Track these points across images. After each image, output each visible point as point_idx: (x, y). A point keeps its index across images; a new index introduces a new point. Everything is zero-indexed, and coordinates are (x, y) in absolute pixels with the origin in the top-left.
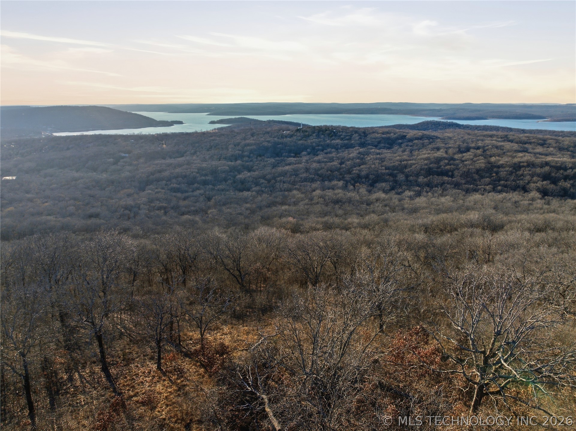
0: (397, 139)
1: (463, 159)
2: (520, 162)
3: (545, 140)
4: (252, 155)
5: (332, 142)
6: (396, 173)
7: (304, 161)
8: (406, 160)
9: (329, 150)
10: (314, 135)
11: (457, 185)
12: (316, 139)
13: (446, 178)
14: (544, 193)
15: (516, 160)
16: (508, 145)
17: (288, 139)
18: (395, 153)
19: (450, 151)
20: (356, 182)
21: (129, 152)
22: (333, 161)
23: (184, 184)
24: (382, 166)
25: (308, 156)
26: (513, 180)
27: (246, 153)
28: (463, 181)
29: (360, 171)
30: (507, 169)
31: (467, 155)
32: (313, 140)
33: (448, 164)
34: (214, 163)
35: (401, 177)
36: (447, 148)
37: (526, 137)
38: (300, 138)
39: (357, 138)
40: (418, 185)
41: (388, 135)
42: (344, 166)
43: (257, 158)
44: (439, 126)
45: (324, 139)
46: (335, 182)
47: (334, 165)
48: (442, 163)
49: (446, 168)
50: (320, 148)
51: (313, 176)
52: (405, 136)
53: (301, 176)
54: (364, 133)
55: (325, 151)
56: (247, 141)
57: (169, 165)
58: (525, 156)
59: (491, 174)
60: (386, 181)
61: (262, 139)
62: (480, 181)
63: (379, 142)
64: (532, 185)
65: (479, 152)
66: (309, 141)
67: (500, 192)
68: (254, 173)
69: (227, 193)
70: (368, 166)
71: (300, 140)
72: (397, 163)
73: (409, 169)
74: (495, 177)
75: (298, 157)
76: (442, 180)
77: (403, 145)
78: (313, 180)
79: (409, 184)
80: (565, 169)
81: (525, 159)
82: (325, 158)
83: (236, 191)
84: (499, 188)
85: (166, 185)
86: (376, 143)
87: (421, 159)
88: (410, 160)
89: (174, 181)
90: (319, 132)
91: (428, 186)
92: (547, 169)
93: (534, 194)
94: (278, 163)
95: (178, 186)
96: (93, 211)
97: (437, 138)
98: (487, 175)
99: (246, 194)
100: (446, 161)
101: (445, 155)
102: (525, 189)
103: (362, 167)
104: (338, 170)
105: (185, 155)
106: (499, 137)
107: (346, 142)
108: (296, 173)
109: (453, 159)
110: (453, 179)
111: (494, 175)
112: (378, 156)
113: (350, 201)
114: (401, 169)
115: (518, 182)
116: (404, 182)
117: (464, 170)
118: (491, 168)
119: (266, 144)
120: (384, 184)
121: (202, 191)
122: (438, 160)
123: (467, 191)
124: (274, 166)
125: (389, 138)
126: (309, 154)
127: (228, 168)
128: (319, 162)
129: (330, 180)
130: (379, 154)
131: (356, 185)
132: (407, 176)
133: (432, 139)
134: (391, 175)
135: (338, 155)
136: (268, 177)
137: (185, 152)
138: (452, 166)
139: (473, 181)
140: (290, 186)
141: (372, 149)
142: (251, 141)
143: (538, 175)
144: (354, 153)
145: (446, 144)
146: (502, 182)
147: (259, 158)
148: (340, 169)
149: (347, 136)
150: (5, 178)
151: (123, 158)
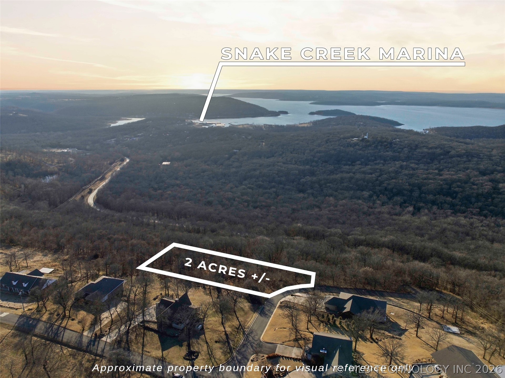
0: (441, 154)
1: (476, 183)
4: (319, 161)
5: (385, 153)
6: (415, 190)
7: (354, 170)
8: (429, 179)
9: (378, 161)
10: (373, 146)
11: (452, 206)
12: (373, 150)
13: (449, 199)
17: (352, 148)
18: (428, 170)
20: (381, 194)
22: (374, 173)
23: (266, 182)
24: (407, 182)
27: (316, 159)
28: (460, 203)
29: (389, 184)
31: (484, 179)
32: (369, 151)
33: (458, 187)
34: (291, 166)
35: (416, 194)
36: (474, 169)
38: (361, 148)
39: (407, 151)
40: (425, 202)
42: (380, 178)
43: (322, 164)
45: (379, 151)
46: (364, 193)
47: (373, 177)
48: (455, 185)
49: (455, 189)
50: (373, 158)
51: (352, 185)
52: (449, 152)
53: (344, 184)
54: (416, 146)
55: (375, 162)
56: (320, 149)
57: (261, 165)
59: (488, 199)
60: (403, 195)
61: (331, 147)
62: (473, 204)
63: (424, 157)
66: (366, 152)
67: (482, 216)
68: (314, 178)
69: (291, 192)
70: (397, 181)
71: (360, 150)
72: (420, 181)
73: (426, 187)
74: (488, 202)
75: (353, 166)
76: (445, 200)
77: (442, 161)
78: (350, 189)
79: (419, 200)
82: (371, 170)
83: (297, 192)
84: (485, 212)
86: (420, 158)
87: (440, 179)
88: (432, 179)
89: (261, 179)
90: (378, 143)
94: (335, 170)
95: (262, 183)
97: (478, 155)
98: (484, 199)
99: (301, 195)
100: (460, 184)
101: (464, 178)
103: (393, 181)
104: (374, 182)
105: (274, 156)
107: (396, 154)
108: (342, 181)
109: (467, 182)
110: (454, 200)
111: (490, 200)
112: (412, 172)
114: (420, 186)
116: (416, 198)
117: (468, 193)
119: (333, 152)
120: (399, 198)
121: (275, 189)
122: (453, 182)
123: (457, 212)
124: (331, 173)
125: (433, 154)
126: (361, 164)
127: (298, 171)
128: (364, 173)
129: (363, 190)
130: (414, 169)
131: (380, 196)
132: (421, 193)
133: (472, 157)
134: (410, 190)
135: (382, 167)
136: (322, 182)
137: (276, 153)
138: (460, 189)
140: (332, 192)
141: (412, 163)
142: (323, 149)
144: (395, 166)
145: (478, 164)
146: (492, 207)
147: (324, 164)
148: (376, 181)
149: (400, 148)
150: (164, 163)
151: (235, 153)
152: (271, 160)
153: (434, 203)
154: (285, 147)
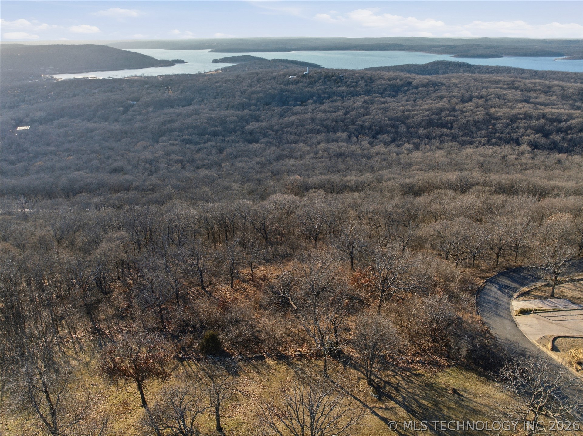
0: (403, 85)
1: (464, 110)
2: (519, 114)
3: (550, 87)
4: (259, 103)
5: (338, 89)
6: (398, 124)
7: (310, 110)
8: (409, 111)
9: (334, 98)
10: (320, 81)
11: (454, 138)
12: (322, 85)
13: (445, 130)
14: (535, 146)
15: (515, 111)
16: (511, 94)
17: (295, 86)
18: (400, 102)
19: (454, 100)
20: (359, 134)
21: (137, 100)
22: (338, 111)
23: (195, 135)
24: (385, 117)
25: (314, 105)
26: (509, 133)
27: (253, 102)
28: (461, 134)
29: (364, 121)
30: (504, 121)
31: (469, 106)
32: (318, 88)
33: (448, 115)
34: (223, 113)
35: (403, 129)
36: (450, 97)
37: (532, 83)
38: (306, 84)
39: (363, 85)
40: (418, 137)
41: (394, 82)
42: (348, 116)
43: (264, 107)
44: (450, 66)
45: (330, 86)
46: (339, 134)
47: (339, 115)
48: (443, 114)
49: (447, 119)
50: (326, 95)
51: (319, 127)
52: (411, 83)
53: (307, 127)
54: (371, 79)
55: (331, 99)
56: (254, 89)
57: (179, 115)
58: (524, 107)
59: (488, 126)
60: (387, 132)
61: (269, 86)
62: (476, 133)
63: (385, 90)
64: (525, 138)
65: (481, 101)
66: (315, 88)
67: (493, 145)
68: (261, 124)
69: (238, 144)
70: (372, 117)
71: (306, 87)
72: (400, 114)
73: (411, 120)
74: (491, 130)
75: (305, 106)
76: (441, 132)
77: (408, 93)
78: (318, 132)
79: (410, 135)
80: (560, 121)
81: (524, 110)
82: (331, 108)
83: (246, 143)
84: (494, 140)
85: (178, 136)
86: (382, 91)
87: (423, 110)
88: (413, 111)
89: (186, 132)
90: (325, 78)
91: (427, 138)
92: (542, 121)
93: (525, 147)
94: (285, 112)
95: (190, 137)
96: (116, 164)
97: (443, 84)
98: (484, 127)
99: (255, 146)
100: (447, 112)
101: (447, 106)
102: (518, 143)
103: (366, 117)
104: (343, 120)
105: (192, 103)
106: (506, 83)
107: (352, 89)
108: (302, 124)
109: (454, 110)
110: (452, 131)
111: (491, 127)
112: (383, 105)
113: (352, 155)
114: (403, 120)
115: (512, 134)
116: (405, 133)
117: (463, 121)
118: (490, 119)
119: (272, 91)
120: (385, 136)
121: (213, 143)
122: (440, 111)
123: (463, 144)
124: (281, 116)
125: (394, 85)
126: (315, 102)
127: (236, 118)
128: (325, 112)
129: (335, 132)
130: (383, 103)
131: (359, 136)
132: (408, 128)
133: (437, 85)
134: (393, 126)
135: (344, 104)
136: (276, 127)
137: (193, 99)
138: (452, 118)
139: (470, 134)
140: (297, 138)
141: (377, 97)
142: (258, 89)
143: (532, 128)
144: (358, 102)
145: (450, 92)
146: (498, 135)
147: (266, 107)
148: (345, 119)
149: (353, 82)
150: (19, 128)
151: (132, 106)
152: (190, 108)
153: (429, 137)
154: (204, 92)
